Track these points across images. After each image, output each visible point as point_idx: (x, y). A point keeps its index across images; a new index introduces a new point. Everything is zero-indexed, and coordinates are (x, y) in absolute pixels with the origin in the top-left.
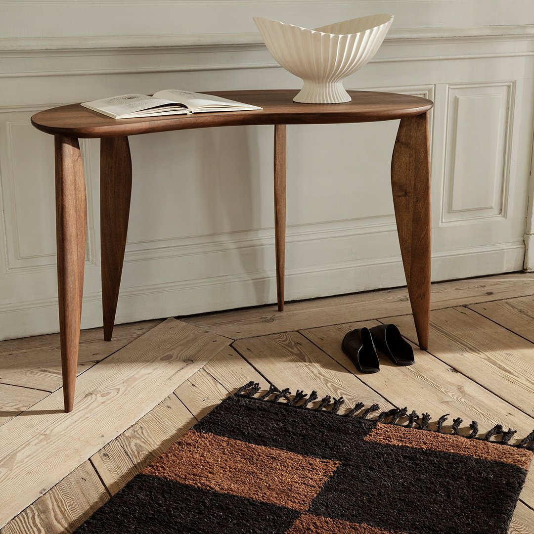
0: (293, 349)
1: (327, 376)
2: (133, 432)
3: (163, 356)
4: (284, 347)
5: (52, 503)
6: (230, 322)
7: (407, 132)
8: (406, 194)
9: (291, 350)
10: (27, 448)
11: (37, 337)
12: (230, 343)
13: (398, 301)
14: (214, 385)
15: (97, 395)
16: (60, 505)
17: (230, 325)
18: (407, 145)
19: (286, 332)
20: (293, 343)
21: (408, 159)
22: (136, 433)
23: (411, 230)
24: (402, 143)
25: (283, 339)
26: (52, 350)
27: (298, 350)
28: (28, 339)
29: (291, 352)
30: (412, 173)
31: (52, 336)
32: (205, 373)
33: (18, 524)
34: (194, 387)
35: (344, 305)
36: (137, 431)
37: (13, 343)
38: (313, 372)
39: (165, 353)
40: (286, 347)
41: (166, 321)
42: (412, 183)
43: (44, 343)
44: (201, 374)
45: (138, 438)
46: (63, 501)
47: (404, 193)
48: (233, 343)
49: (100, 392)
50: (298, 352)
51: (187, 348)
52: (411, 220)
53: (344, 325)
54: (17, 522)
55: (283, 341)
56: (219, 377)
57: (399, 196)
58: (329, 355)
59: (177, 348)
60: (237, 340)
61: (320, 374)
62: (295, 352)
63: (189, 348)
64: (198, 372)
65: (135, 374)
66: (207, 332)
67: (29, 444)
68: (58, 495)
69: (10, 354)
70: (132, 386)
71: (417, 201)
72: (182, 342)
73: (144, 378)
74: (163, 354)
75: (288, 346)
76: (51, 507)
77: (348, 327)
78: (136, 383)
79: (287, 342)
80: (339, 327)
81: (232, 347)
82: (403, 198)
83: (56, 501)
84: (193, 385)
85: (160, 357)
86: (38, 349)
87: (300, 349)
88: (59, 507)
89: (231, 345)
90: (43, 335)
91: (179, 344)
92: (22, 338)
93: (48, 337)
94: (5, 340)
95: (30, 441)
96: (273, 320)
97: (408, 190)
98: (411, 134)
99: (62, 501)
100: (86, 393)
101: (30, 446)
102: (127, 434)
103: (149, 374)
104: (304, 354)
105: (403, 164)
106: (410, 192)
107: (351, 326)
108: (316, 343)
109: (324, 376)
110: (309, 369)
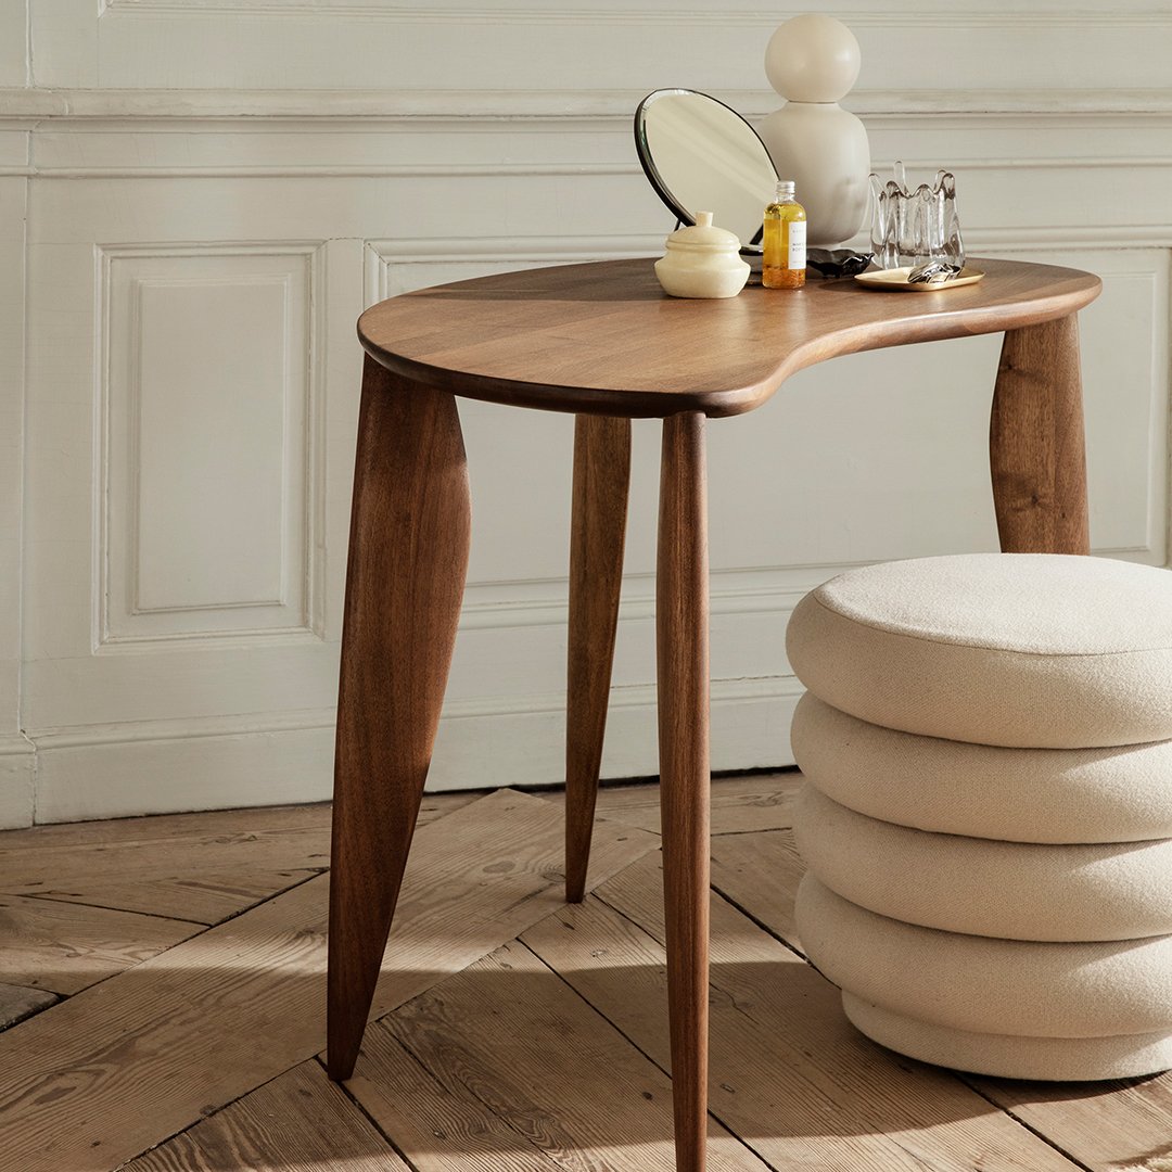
2: (418, 1009)
3: (490, 864)
5: (232, 1129)
8: (1037, 500)
10: (161, 1030)
11: (165, 818)
14: (622, 927)
16: (252, 1135)
18: (1034, 376)
21: (1038, 410)
22: (426, 1012)
24: (1020, 373)
26: (205, 844)
28: (141, 820)
30: (1049, 445)
31: (201, 816)
32: (597, 903)
33: (154, 1164)
34: (570, 930)
36: (428, 1008)
37: (106, 828)
39: (496, 858)
41: (495, 794)
42: (1050, 470)
43: (183, 829)
44: (587, 905)
45: (430, 1020)
46: (259, 1129)
47: (1030, 499)
51: (549, 851)
54: (152, 1161)
56: (633, 911)
59: (526, 850)
63: (555, 851)
65: (421, 898)
66: (603, 820)
67: (166, 1022)
68: (246, 1118)
69: (101, 850)
70: (414, 921)
71: (1064, 516)
72: (536, 839)
73: (443, 906)
74: (490, 861)
76: (229, 1138)
78: (421, 916)
82: (1027, 513)
83: (242, 1127)
84: (567, 925)
85: (483, 866)
86: (168, 841)
88: (249, 1139)
91: (529, 841)
92: (127, 818)
95: (168, 1017)
96: (777, 802)
97: (1041, 491)
98: (1044, 346)
99: (255, 1130)
100: (299, 929)
101: (167, 1027)
102: (405, 1012)
103: (454, 899)
105: (1025, 424)
106: (1045, 496)
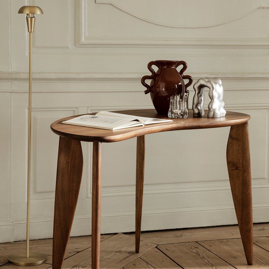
0: (193, 250)
1: (213, 263)
3: (117, 251)
4: (188, 249)
6: (156, 237)
7: (236, 131)
8: (237, 168)
9: (192, 250)
11: (43, 240)
12: (155, 246)
13: (258, 230)
14: (146, 265)
15: (80, 267)
17: (156, 238)
18: (237, 139)
19: (189, 242)
20: (193, 247)
21: (238, 147)
23: (241, 190)
24: (233, 138)
25: (187, 245)
27: (196, 250)
28: (37, 240)
29: (192, 251)
30: (240, 155)
32: (141, 260)
34: (135, 266)
35: (225, 231)
38: (204, 261)
39: (118, 249)
40: (189, 249)
41: (118, 234)
42: (241, 161)
43: (46, 242)
44: (139, 260)
47: (236, 168)
48: (157, 246)
49: (81, 266)
50: (196, 251)
51: (130, 248)
52: (241, 184)
53: (224, 240)
55: (187, 246)
56: (149, 262)
57: (233, 170)
58: (214, 254)
59: (125, 247)
60: (160, 245)
61: (209, 262)
62: (194, 252)
64: (137, 259)
66: (142, 241)
71: (244, 172)
72: (127, 245)
73: (106, 260)
75: (190, 249)
77: (227, 241)
79: (189, 247)
80: (221, 241)
81: (157, 248)
82: (235, 171)
84: (134, 265)
85: (115, 251)
86: (43, 245)
87: (197, 250)
89: (156, 247)
90: (46, 239)
91: (125, 245)
92: (34, 240)
93: (49, 240)
94: (24, 241)
96: (181, 236)
97: (238, 166)
98: (239, 132)
100: (73, 266)
103: (108, 258)
104: (199, 252)
105: (234, 150)
106: (239, 167)
107: (229, 241)
108: (207, 248)
109: (211, 263)
110: (202, 260)
